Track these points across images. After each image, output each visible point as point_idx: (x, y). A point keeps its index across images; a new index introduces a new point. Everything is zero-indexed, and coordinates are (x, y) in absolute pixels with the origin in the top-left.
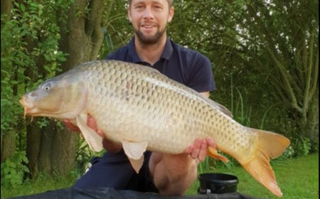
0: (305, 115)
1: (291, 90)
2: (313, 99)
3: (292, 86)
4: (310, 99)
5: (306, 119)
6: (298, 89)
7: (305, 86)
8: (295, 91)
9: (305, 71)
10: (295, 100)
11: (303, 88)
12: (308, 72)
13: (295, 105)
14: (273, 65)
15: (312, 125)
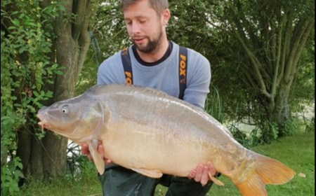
0: (273, 100)
1: (260, 77)
2: (280, 85)
3: (262, 73)
4: (278, 85)
5: (274, 104)
6: (267, 76)
7: (274, 73)
8: (264, 78)
9: (274, 60)
10: (264, 86)
11: (272, 75)
12: (276, 61)
13: (265, 91)
14: (243, 53)
15: (279, 109)
